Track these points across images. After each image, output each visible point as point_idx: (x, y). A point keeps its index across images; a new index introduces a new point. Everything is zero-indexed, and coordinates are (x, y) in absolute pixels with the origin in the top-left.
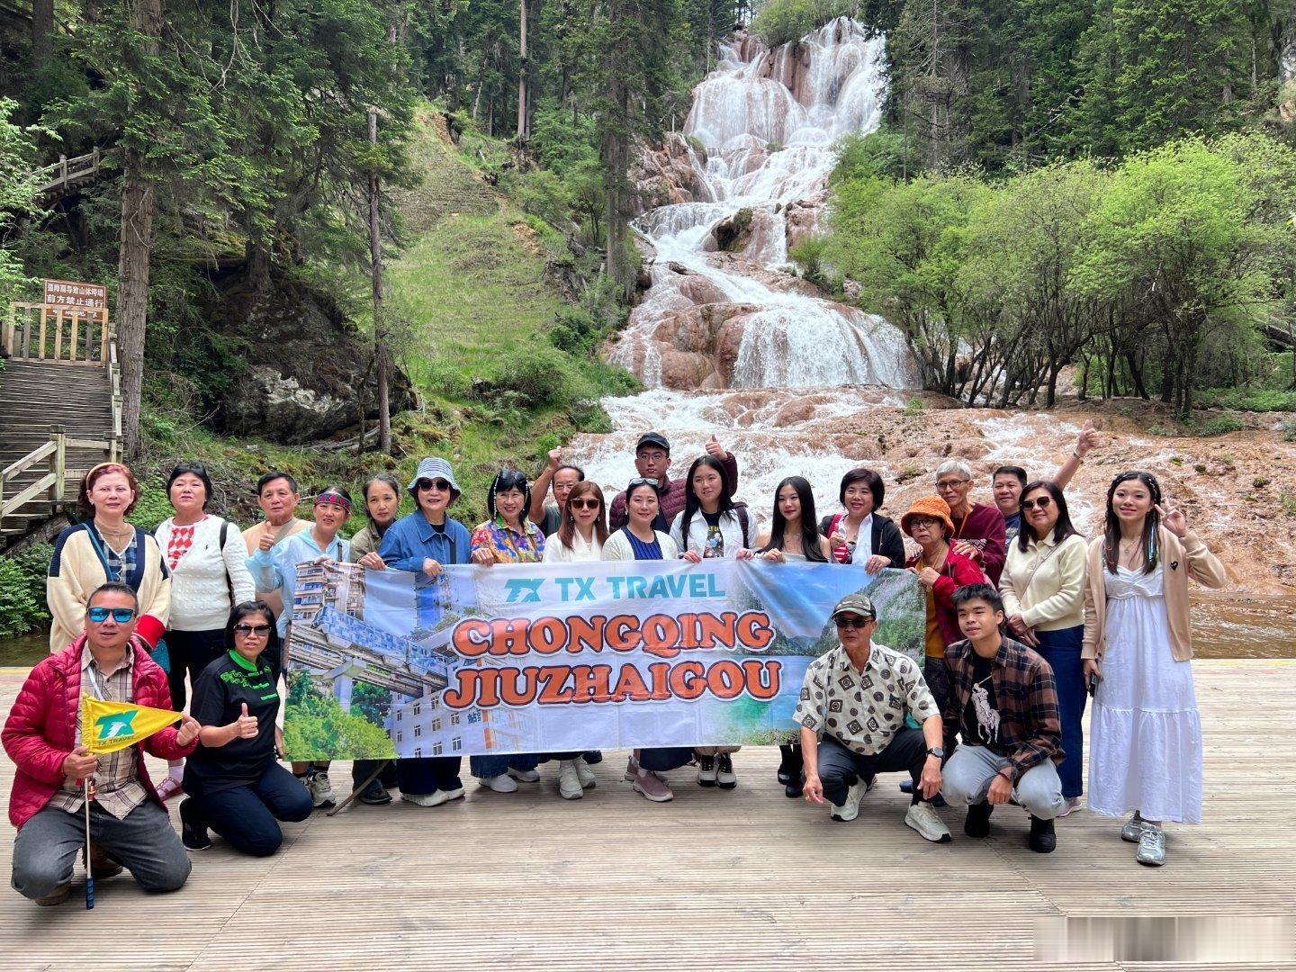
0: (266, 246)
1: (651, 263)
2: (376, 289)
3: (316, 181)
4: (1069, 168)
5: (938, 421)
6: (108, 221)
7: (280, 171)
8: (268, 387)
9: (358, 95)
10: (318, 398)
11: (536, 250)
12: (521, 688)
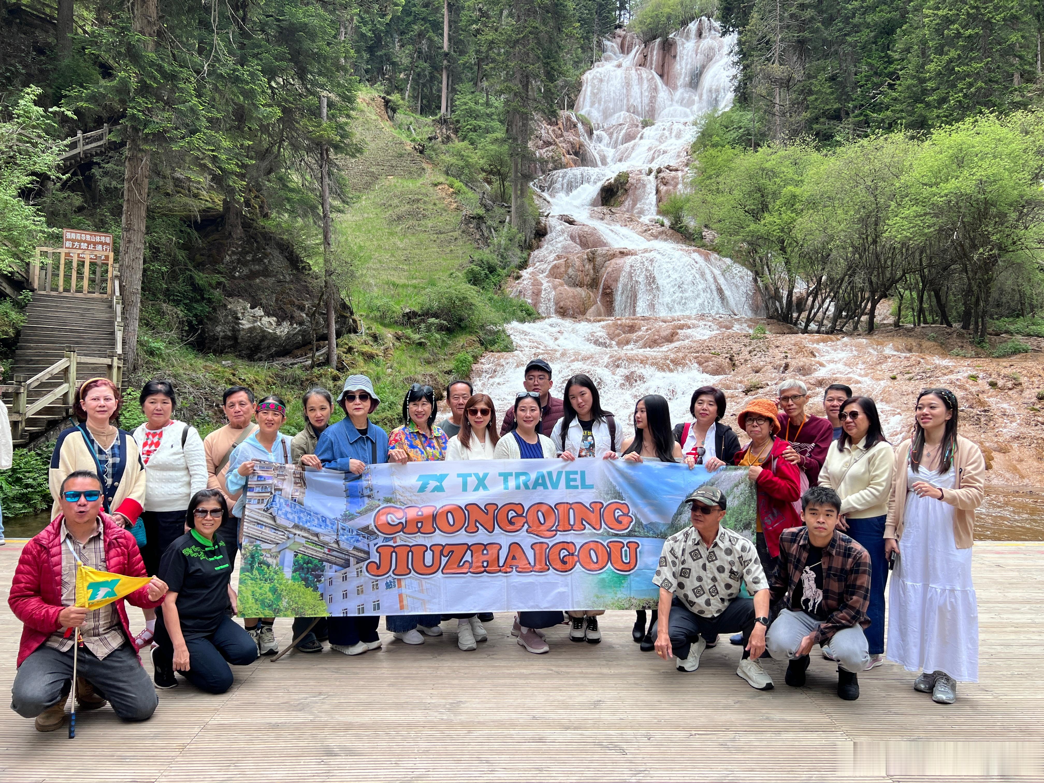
0: (238, 202)
1: (547, 216)
2: (326, 237)
3: (279, 150)
4: (886, 139)
5: (778, 343)
6: (114, 183)
7: (251, 143)
8: (240, 315)
9: (314, 83)
10: (279, 324)
11: (455, 205)
12: (428, 561)
